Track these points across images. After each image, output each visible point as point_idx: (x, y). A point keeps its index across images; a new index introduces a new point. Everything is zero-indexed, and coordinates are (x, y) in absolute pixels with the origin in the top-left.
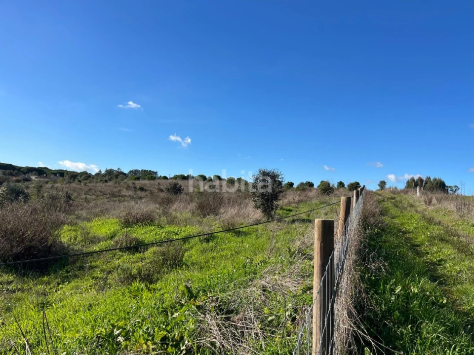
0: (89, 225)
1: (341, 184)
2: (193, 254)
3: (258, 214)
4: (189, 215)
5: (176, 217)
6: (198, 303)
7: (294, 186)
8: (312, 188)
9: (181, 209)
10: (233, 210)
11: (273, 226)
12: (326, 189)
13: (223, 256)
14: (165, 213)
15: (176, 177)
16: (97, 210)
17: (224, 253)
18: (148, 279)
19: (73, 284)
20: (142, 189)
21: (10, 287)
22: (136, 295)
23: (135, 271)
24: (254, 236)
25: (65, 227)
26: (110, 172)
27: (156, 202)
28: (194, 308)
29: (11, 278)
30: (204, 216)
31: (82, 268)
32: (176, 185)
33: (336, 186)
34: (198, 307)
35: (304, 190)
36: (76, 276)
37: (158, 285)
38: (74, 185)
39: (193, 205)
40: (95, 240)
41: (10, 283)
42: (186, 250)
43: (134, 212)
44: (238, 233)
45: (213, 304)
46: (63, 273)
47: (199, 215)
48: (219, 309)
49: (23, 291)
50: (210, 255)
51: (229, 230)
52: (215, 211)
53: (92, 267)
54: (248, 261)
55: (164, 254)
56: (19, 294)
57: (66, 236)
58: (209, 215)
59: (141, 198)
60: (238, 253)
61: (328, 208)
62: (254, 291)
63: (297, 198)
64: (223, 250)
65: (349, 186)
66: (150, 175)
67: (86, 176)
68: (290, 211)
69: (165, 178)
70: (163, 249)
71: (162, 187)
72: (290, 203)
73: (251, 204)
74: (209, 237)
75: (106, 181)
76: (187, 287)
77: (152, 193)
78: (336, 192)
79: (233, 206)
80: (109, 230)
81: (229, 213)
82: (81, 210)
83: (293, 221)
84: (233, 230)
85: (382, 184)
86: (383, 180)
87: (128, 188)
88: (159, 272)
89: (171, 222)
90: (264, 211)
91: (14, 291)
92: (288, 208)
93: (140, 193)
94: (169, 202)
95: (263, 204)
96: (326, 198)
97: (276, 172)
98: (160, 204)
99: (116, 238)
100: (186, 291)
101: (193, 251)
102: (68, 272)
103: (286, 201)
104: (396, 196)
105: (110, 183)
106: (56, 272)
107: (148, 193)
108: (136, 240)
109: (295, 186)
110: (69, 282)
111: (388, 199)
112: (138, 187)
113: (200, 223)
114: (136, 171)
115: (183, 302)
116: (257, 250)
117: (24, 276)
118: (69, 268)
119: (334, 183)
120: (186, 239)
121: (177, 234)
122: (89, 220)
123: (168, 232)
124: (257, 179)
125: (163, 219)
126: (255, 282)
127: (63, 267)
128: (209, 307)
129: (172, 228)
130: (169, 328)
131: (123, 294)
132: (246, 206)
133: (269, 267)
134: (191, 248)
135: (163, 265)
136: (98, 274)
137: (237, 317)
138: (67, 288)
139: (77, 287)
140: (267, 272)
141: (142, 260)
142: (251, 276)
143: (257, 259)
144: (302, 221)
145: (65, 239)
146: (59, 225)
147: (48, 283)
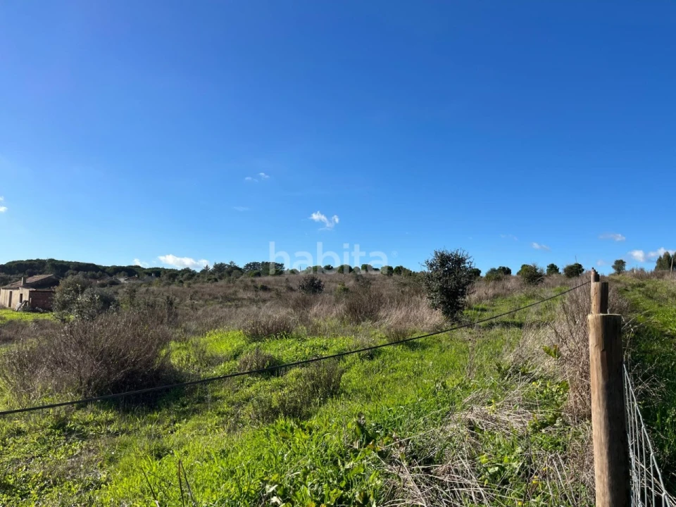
0: (202, 340)
1: (553, 268)
2: (353, 376)
3: (437, 317)
4: (335, 322)
5: (319, 326)
6: (379, 448)
7: (481, 275)
8: (508, 276)
9: (325, 313)
10: (398, 312)
11: (463, 333)
12: (532, 276)
13: (397, 379)
14: (304, 320)
15: (309, 270)
16: (210, 320)
17: (396, 375)
18: (297, 412)
19: (192, 422)
20: (264, 288)
21: (110, 429)
22: (285, 436)
23: (275, 404)
24: (436, 349)
25: (172, 344)
26: (220, 268)
27: (287, 307)
28: (374, 455)
29: (111, 416)
30: (358, 322)
31: (201, 400)
32: (313, 280)
33: (545, 272)
34: (380, 453)
35: (498, 279)
36: (195, 411)
37: (314, 422)
38: (174, 287)
39: (341, 307)
40: (213, 361)
41: (110, 422)
42: (342, 372)
43: (263, 321)
44: (412, 345)
45: (403, 449)
46: (176, 407)
47: (350, 321)
48: (412, 457)
49: (129, 434)
50: (378, 377)
51: (397, 342)
52: (372, 315)
53: (215, 399)
54: (438, 385)
55: (312, 377)
56: (123, 438)
57: (177, 356)
58: (364, 320)
59: (264, 301)
60: (419, 374)
61: (542, 306)
62: (454, 428)
63: (491, 292)
64: (395, 370)
65: (565, 270)
66: (275, 269)
67: (188, 274)
68: (483, 310)
69: (295, 272)
71: (291, 285)
72: (480, 300)
73: (425, 302)
74: (372, 353)
75: (216, 280)
76: (359, 424)
77: (278, 294)
78: (547, 280)
79: (398, 306)
80: (231, 345)
81: (393, 317)
82: (189, 320)
83: (491, 326)
84: (403, 340)
85: (619, 265)
86: (619, 259)
87: (246, 288)
88: (309, 404)
89: (315, 332)
90: (445, 313)
91: (116, 434)
92: (480, 306)
93: (263, 294)
94: (304, 304)
95: (443, 303)
96: (532, 289)
98: (294, 308)
99: (243, 357)
100: (358, 431)
101: (352, 373)
102: (184, 406)
103: (474, 297)
104: (645, 282)
105: (222, 283)
106: (168, 406)
107: (273, 294)
108: (271, 358)
109: (483, 274)
110: (188, 419)
111: (633, 286)
112: (259, 286)
113: (355, 332)
114: (255, 264)
115: (356, 446)
116: (447, 368)
117: (128, 412)
118: (184, 400)
120: (341, 355)
121: (325, 349)
122: (203, 334)
123: (313, 347)
124: (431, 265)
125: (302, 329)
126: (457, 416)
127: (176, 398)
128: (397, 453)
129: (317, 341)
130: (343, 484)
131: (267, 435)
132: (418, 307)
133: (473, 395)
134: (349, 368)
135: (313, 394)
136: (224, 407)
137: (441, 468)
138: (186, 428)
139: (199, 427)
140: (471, 402)
141: (282, 387)
142: (447, 408)
143: (452, 382)
144: (506, 325)
145: (174, 361)
146: (164, 341)
147: (159, 422)
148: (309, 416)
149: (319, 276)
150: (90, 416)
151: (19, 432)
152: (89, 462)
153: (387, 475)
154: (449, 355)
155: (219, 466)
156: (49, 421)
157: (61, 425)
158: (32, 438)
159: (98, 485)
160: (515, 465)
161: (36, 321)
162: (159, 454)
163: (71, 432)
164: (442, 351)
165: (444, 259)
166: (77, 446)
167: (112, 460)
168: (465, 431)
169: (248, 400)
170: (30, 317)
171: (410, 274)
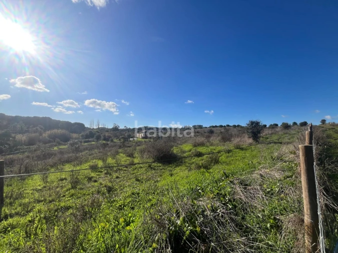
0: (181, 146)
1: (295, 124)
2: (223, 158)
3: (251, 141)
4: (218, 142)
5: (213, 143)
8: (277, 127)
9: (215, 139)
10: (238, 139)
11: (259, 146)
12: (286, 126)
14: (208, 141)
15: (210, 127)
17: (237, 158)
18: (207, 167)
19: (179, 168)
20: (198, 132)
21: (160, 168)
22: (203, 174)
23: (200, 165)
24: (250, 151)
25: (174, 147)
27: (204, 137)
28: (228, 182)
29: (160, 165)
30: (225, 142)
31: (181, 162)
32: (211, 130)
33: (292, 125)
34: (230, 181)
35: (273, 128)
36: (180, 165)
37: (211, 170)
39: (220, 138)
40: (184, 152)
41: (160, 166)
42: (220, 157)
43: (197, 141)
44: (242, 149)
45: (238, 181)
46: (175, 164)
47: (222, 142)
48: (241, 183)
49: (165, 170)
50: (231, 159)
51: (238, 148)
52: (229, 140)
53: (185, 162)
54: (250, 162)
55: (211, 158)
56: (163, 170)
57: (175, 150)
58: (227, 142)
59: (198, 136)
60: (244, 158)
61: (289, 137)
62: (255, 175)
63: (270, 132)
64: (236, 157)
65: (300, 124)
66: (200, 127)
68: (267, 138)
69: (206, 127)
70: (210, 156)
71: (205, 131)
72: (266, 135)
73: (246, 136)
74: (229, 151)
76: (224, 172)
77: (202, 134)
78: (292, 128)
79: (238, 137)
80: (189, 148)
81: (236, 141)
83: (271, 143)
84: (239, 148)
85: (323, 121)
86: (323, 119)
88: (210, 165)
89: (212, 145)
90: (253, 139)
94: (209, 137)
95: (253, 136)
96: (286, 131)
97: (258, 121)
98: (206, 138)
99: (192, 151)
100: (224, 174)
101: (223, 157)
103: (264, 134)
104: (335, 127)
106: (173, 163)
107: (200, 134)
108: (199, 152)
109: (267, 126)
111: (329, 129)
113: (224, 145)
115: (223, 179)
116: (254, 157)
118: (177, 162)
119: (291, 123)
120: (219, 152)
121: (215, 150)
122: (181, 145)
123: (211, 149)
124: (248, 125)
125: (208, 144)
126: (256, 172)
127: (175, 161)
128: (236, 182)
129: (212, 147)
130: (219, 189)
131: (198, 173)
132: (244, 137)
133: (262, 166)
134: (222, 155)
135: (211, 162)
136: (187, 165)
137: (250, 188)
138: (178, 169)
139: (181, 169)
140: (261, 168)
141: (202, 160)
142: (253, 169)
143: (255, 161)
144: (275, 143)
145: (175, 152)
146: (172, 147)
147: (171, 167)
148: (210, 168)
149: (213, 129)
150: (156, 165)
151: (141, 167)
152: (156, 176)
153: (233, 188)
154: (254, 153)
155: (186, 181)
156: (147, 165)
157: (150, 166)
158: (144, 169)
159: (158, 181)
160: (276, 189)
161: (145, 141)
162: (171, 175)
163: (152, 168)
164: (252, 151)
165: (252, 123)
166: (153, 171)
167: (161, 176)
168: (259, 176)
169: (193, 163)
170: (143, 140)
171: (242, 127)
